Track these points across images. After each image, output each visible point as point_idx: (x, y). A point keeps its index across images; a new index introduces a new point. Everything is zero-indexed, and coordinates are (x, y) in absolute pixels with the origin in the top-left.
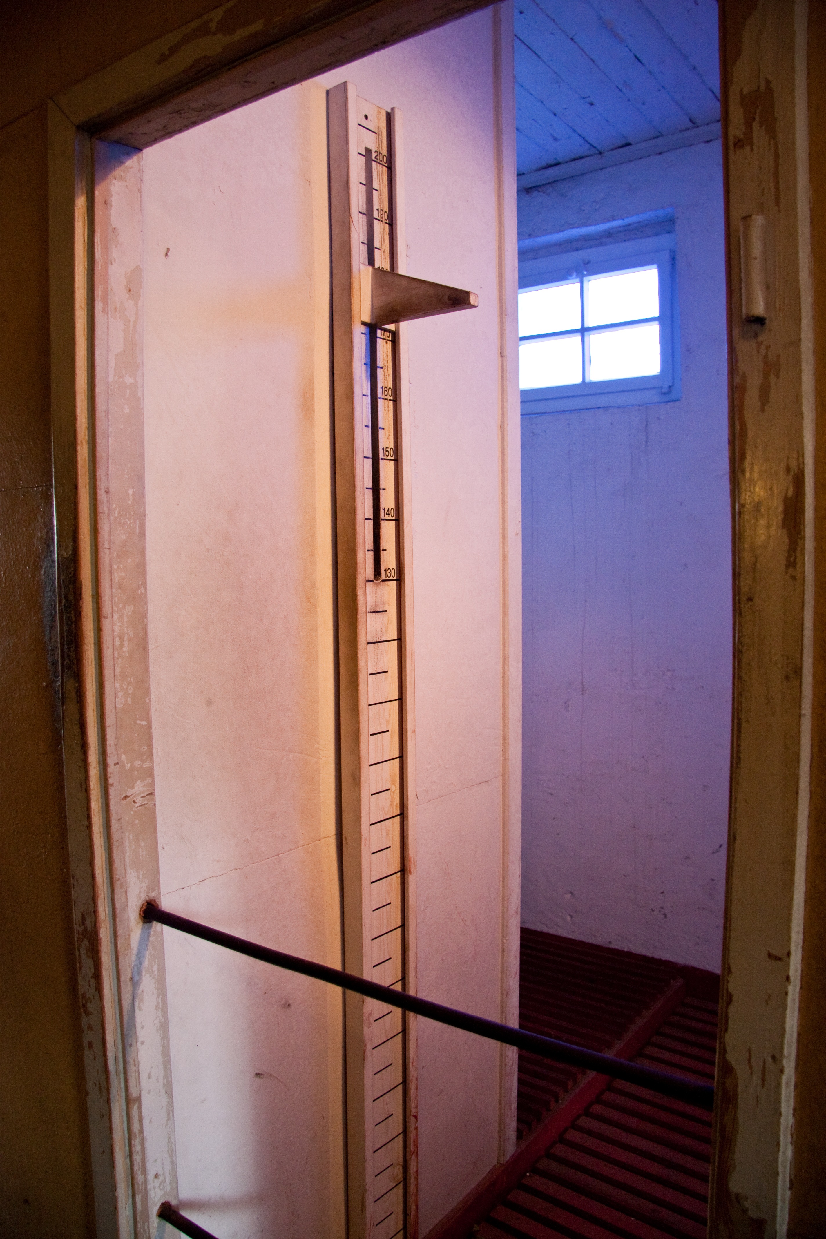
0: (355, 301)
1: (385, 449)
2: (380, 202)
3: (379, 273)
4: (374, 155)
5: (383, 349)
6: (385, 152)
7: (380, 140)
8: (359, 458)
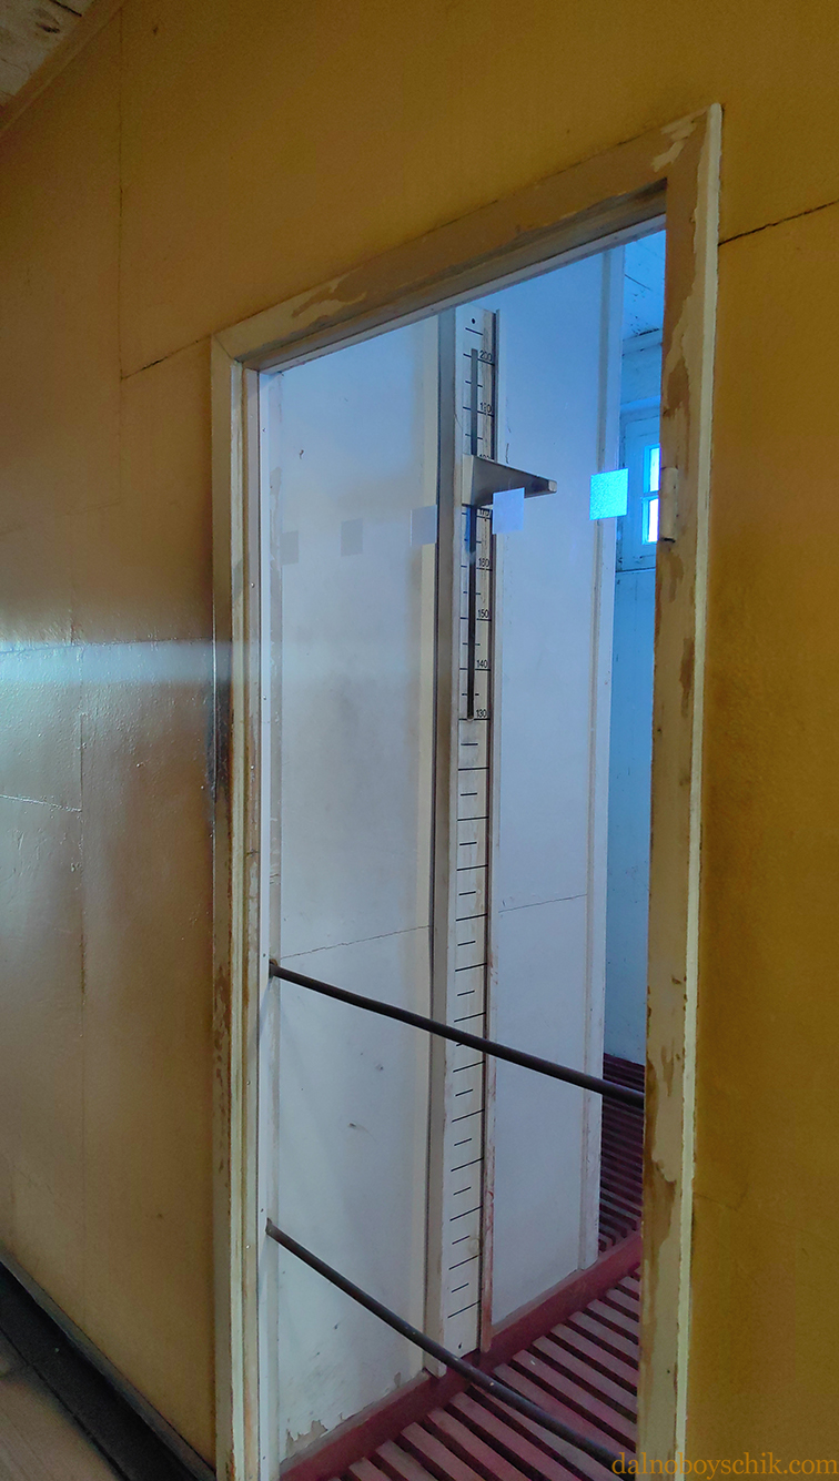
0: (457, 487)
1: (481, 611)
2: (483, 397)
3: (480, 462)
4: (480, 354)
5: (481, 525)
6: (490, 351)
7: (485, 339)
8: (456, 619)
